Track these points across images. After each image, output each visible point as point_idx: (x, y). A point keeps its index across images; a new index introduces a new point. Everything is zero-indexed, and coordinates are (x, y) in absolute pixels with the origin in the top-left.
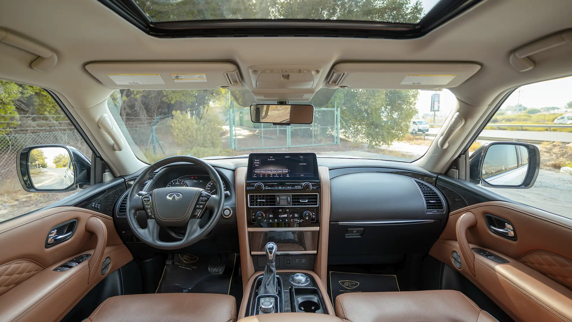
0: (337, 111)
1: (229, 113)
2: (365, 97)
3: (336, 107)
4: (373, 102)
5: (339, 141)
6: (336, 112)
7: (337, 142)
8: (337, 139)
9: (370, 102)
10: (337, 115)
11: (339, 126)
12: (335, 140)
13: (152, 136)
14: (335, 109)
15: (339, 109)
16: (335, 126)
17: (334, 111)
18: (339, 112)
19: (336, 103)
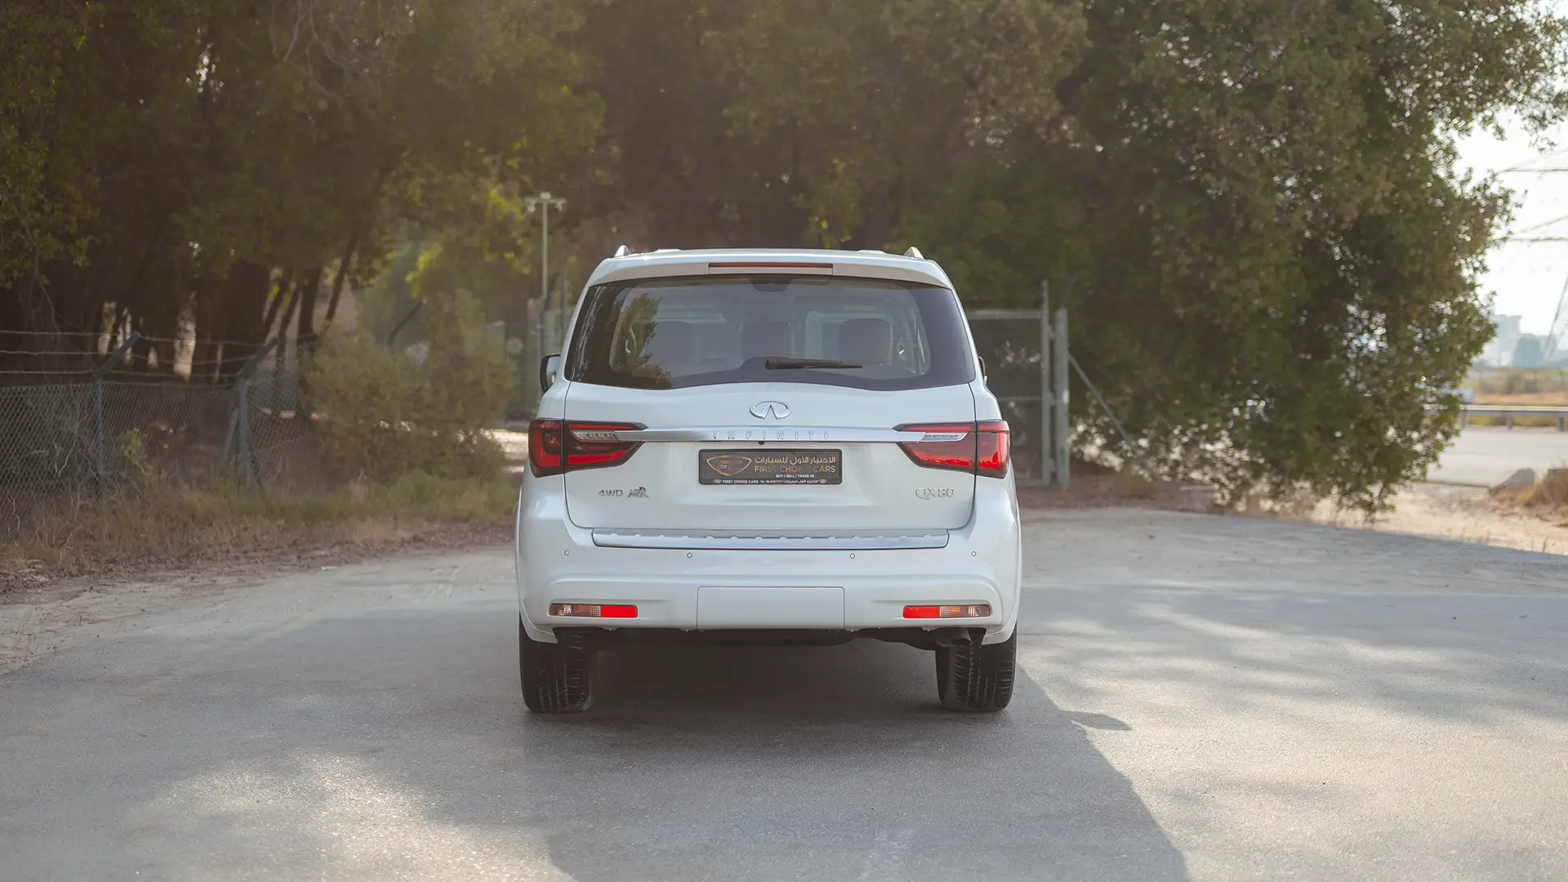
0: (1052, 322)
1: (542, 331)
2: (1188, 260)
3: (1046, 306)
4: (1228, 282)
5: (1065, 471)
6: (1046, 328)
7: (1054, 476)
8: (1055, 463)
9: (1214, 285)
10: (1052, 343)
11: (1065, 397)
12: (1047, 465)
13: (238, 424)
14: (1044, 315)
15: (1062, 315)
16: (1046, 397)
17: (1037, 324)
18: (1062, 327)
19: (1045, 284)
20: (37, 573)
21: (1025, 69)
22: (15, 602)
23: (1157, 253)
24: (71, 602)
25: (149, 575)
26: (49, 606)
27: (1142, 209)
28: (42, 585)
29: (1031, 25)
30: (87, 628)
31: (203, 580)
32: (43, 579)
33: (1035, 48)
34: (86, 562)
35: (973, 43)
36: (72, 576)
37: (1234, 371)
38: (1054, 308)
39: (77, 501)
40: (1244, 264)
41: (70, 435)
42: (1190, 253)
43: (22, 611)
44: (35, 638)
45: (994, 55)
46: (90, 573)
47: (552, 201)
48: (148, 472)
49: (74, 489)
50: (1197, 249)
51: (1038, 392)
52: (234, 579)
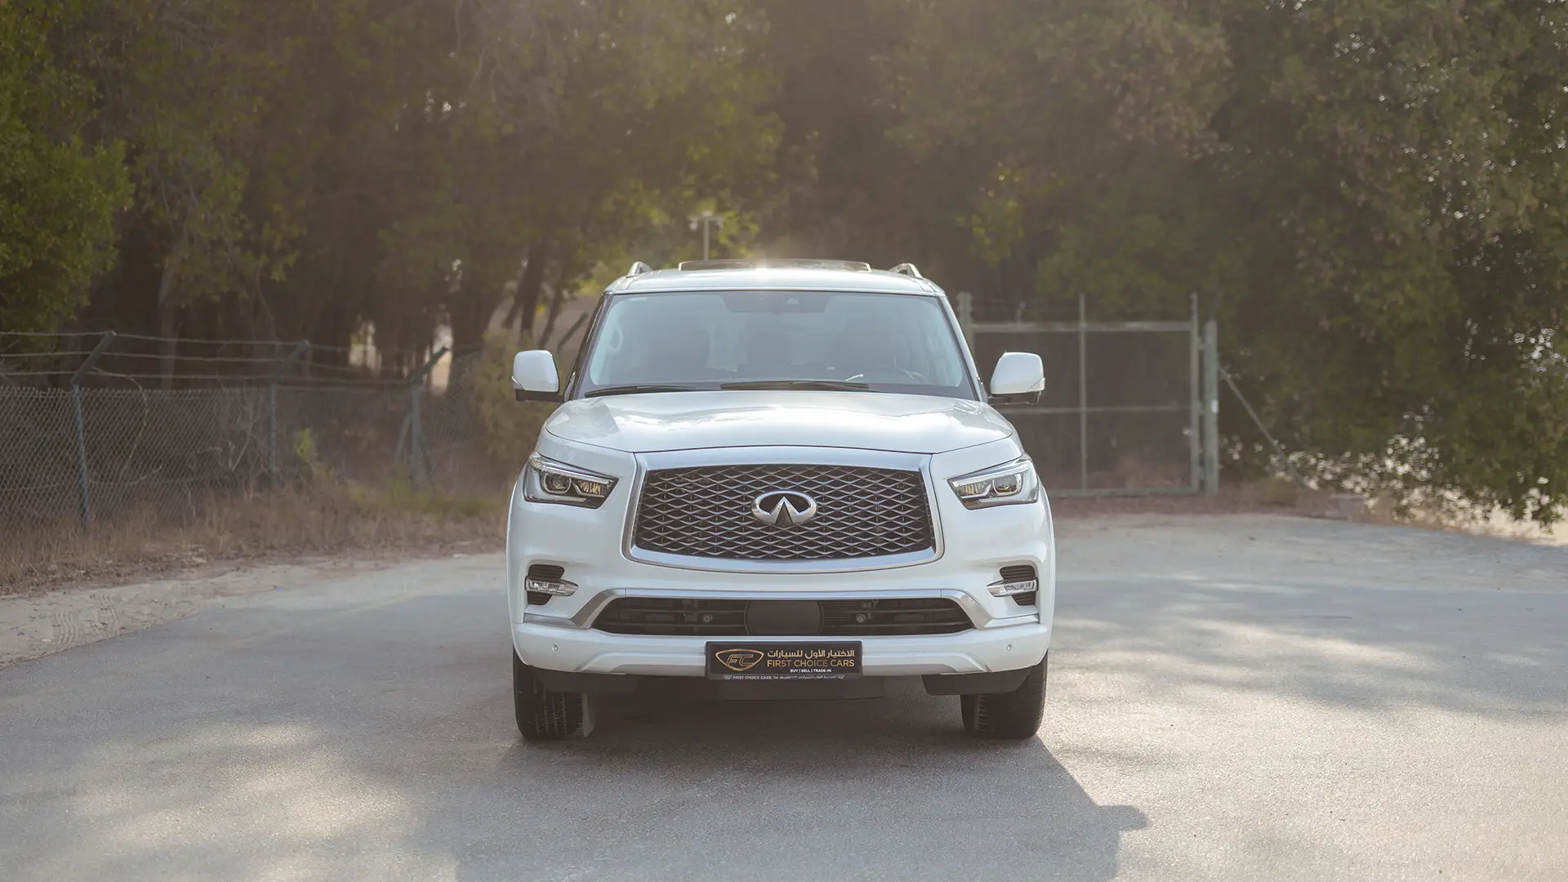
0: (1201, 333)
2: (1331, 274)
3: (1195, 318)
4: (1372, 295)
5: (1213, 478)
6: (1195, 340)
7: (1202, 484)
8: (1204, 471)
9: (1357, 298)
10: (1201, 354)
11: (1214, 407)
12: (1196, 471)
13: (410, 426)
14: (1193, 326)
15: (1211, 327)
16: (1196, 406)
17: (1186, 336)
18: (1211, 338)
19: (1194, 297)
20: (198, 556)
21: (1162, 89)
22: (165, 579)
23: (1300, 266)
24: (216, 580)
25: (299, 559)
26: (196, 582)
27: (1284, 223)
28: (198, 565)
29: (1168, 47)
30: (220, 600)
31: (345, 564)
32: (200, 560)
33: (1171, 68)
34: (244, 546)
35: (1113, 64)
36: (228, 558)
37: (1385, 383)
38: (1203, 321)
39: (249, 496)
40: (1387, 277)
41: (244, 434)
42: (1334, 267)
43: (168, 586)
44: (171, 607)
45: (1133, 75)
46: (246, 556)
47: (714, 219)
48: (317, 469)
49: (247, 484)
50: (1341, 263)
51: (1186, 400)
52: (372, 563)
